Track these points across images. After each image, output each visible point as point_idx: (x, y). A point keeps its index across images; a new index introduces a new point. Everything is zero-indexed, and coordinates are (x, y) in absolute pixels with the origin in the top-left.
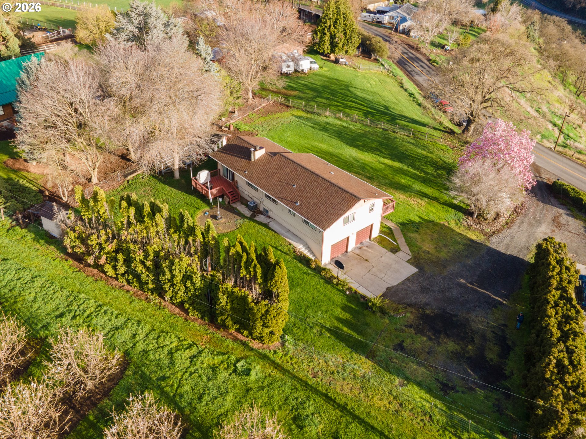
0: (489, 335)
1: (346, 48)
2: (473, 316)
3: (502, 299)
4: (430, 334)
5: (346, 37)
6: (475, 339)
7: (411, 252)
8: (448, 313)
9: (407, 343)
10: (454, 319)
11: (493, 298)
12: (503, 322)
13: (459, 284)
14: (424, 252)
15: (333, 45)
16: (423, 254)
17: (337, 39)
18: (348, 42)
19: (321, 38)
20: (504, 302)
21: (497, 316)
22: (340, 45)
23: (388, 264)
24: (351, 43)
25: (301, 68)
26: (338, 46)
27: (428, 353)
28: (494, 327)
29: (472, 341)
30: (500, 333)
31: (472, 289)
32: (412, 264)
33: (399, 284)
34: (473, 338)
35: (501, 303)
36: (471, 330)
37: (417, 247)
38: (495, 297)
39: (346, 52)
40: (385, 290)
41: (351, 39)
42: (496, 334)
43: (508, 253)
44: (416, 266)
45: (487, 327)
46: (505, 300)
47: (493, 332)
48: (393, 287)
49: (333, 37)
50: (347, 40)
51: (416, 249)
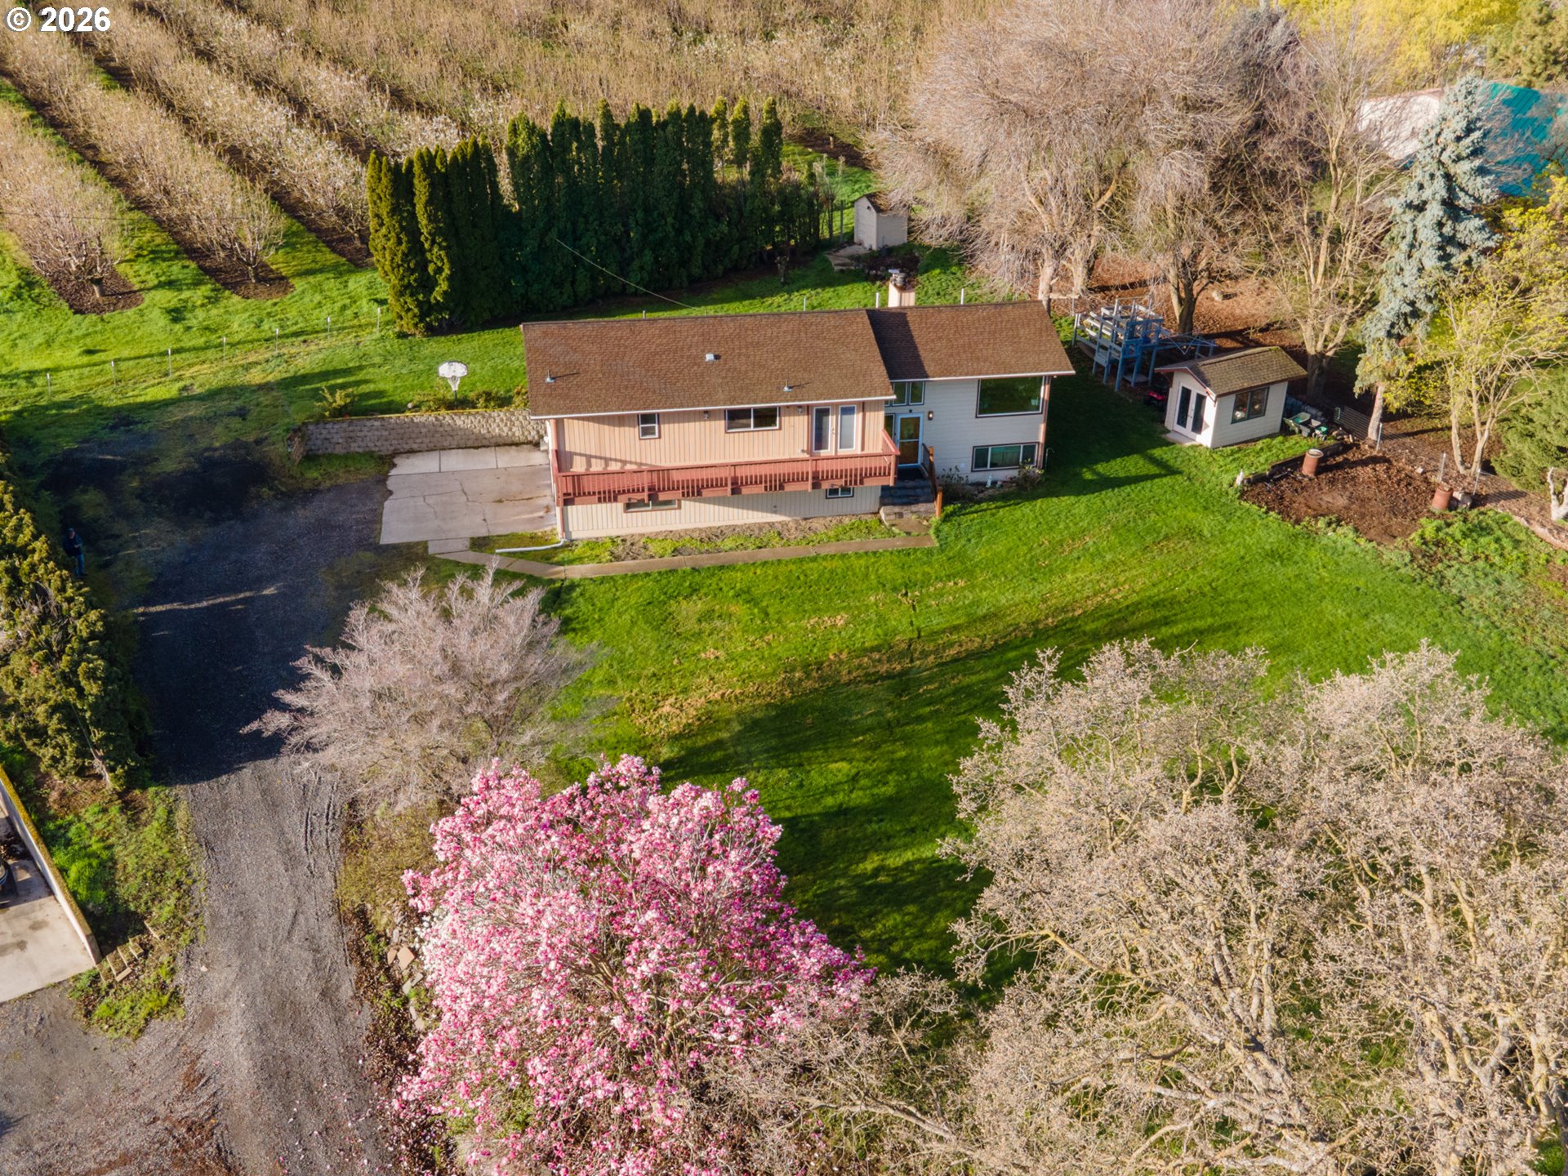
0: (120, 526)
2: (180, 539)
3: (151, 614)
4: (217, 454)
6: (137, 502)
8: (229, 519)
9: (236, 423)
10: (208, 515)
11: (172, 602)
12: (113, 569)
13: (271, 579)
20: (141, 610)
21: (135, 573)
27: (191, 436)
28: (122, 547)
29: (140, 496)
30: (102, 544)
31: (236, 590)
34: (144, 500)
35: (148, 602)
36: (160, 515)
38: (168, 607)
42: (107, 538)
43: (247, 772)
44: (394, 546)
45: (134, 538)
46: (143, 614)
47: (118, 536)
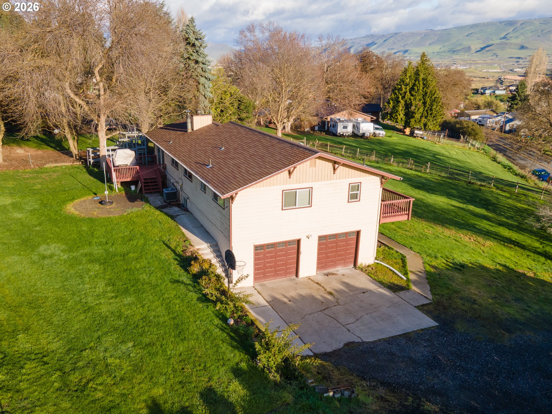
1: (424, 120)
5: (425, 106)
7: (433, 294)
14: (462, 299)
15: (409, 115)
16: (459, 302)
17: (413, 108)
18: (427, 113)
19: (394, 107)
22: (417, 116)
23: (372, 305)
24: (431, 114)
25: (361, 132)
26: (413, 117)
32: (428, 313)
33: (380, 340)
37: (448, 289)
39: (425, 125)
40: (341, 345)
41: (431, 110)
44: (435, 318)
48: (363, 343)
49: (408, 106)
50: (427, 111)
51: (446, 291)
